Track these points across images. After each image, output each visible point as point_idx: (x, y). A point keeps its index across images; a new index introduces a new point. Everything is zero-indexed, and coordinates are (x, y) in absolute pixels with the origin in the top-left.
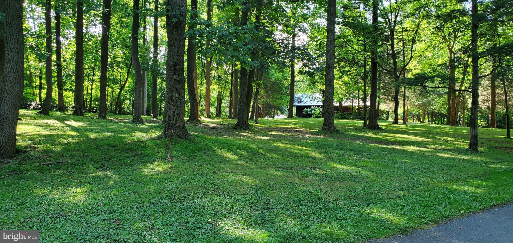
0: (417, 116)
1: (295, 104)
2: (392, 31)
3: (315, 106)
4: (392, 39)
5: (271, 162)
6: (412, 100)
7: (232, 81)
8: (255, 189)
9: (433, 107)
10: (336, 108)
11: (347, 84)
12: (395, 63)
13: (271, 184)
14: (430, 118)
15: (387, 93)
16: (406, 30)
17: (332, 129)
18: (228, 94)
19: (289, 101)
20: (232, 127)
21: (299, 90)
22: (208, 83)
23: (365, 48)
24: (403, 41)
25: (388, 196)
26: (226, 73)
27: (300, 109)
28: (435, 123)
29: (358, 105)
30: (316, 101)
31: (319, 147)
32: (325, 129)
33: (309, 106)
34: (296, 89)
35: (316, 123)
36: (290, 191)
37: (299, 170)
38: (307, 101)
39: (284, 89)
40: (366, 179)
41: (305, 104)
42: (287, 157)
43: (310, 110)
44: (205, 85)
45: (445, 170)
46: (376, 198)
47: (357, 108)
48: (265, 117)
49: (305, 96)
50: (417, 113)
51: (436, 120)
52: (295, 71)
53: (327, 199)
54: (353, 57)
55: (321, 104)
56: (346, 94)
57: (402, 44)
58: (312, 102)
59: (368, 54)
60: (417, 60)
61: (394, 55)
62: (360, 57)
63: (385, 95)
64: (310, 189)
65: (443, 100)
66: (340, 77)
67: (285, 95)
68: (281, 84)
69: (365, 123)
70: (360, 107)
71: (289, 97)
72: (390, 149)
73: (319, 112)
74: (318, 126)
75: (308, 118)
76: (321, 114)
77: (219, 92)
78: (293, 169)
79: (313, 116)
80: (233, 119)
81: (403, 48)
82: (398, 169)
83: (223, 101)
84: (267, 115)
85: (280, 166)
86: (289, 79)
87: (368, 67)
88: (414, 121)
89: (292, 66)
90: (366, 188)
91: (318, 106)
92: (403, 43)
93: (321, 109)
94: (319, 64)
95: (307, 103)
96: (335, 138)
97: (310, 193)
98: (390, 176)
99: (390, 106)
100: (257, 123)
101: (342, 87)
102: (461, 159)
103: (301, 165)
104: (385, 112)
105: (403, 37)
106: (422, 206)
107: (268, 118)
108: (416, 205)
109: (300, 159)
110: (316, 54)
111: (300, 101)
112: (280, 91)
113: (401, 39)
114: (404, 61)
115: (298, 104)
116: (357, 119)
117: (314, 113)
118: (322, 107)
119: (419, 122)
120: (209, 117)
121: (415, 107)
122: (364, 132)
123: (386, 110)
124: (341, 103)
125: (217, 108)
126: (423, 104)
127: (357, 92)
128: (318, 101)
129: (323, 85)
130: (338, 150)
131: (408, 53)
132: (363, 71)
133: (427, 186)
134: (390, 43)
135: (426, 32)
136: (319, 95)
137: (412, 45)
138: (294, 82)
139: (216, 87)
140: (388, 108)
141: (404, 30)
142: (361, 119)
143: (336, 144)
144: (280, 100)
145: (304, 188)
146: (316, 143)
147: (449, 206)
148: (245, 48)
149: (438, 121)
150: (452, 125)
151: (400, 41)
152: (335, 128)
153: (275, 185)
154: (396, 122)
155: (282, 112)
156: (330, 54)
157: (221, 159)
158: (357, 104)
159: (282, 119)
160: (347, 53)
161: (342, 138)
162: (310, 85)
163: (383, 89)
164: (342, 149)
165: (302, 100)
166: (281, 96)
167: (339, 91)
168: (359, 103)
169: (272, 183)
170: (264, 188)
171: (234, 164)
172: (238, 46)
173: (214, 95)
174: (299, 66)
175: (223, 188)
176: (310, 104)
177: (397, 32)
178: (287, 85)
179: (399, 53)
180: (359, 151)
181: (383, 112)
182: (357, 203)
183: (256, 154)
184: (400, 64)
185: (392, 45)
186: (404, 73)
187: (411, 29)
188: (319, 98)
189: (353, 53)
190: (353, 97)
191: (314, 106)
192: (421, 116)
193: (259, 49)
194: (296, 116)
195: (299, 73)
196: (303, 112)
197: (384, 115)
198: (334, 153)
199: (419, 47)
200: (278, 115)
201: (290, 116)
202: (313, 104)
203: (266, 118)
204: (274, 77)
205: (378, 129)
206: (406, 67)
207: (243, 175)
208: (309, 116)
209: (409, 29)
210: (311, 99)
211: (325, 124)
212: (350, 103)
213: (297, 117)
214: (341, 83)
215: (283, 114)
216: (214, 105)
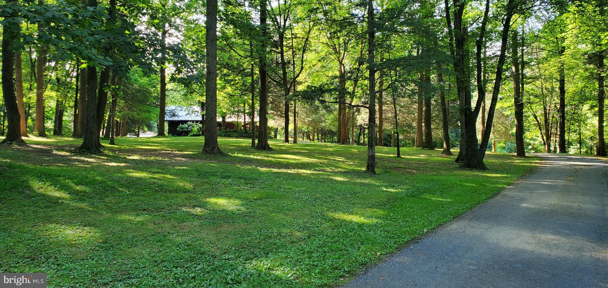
0: (306, 133)
1: (167, 118)
2: (281, 37)
3: (193, 121)
4: (282, 46)
5: (131, 201)
6: (302, 117)
7: (77, 86)
8: (102, 248)
9: (323, 124)
10: (219, 124)
11: (231, 96)
12: (285, 73)
13: (130, 238)
14: (320, 135)
15: (276, 108)
16: (296, 37)
17: (215, 151)
18: (72, 104)
19: (158, 114)
20: (75, 150)
21: (171, 101)
22: (41, 88)
23: (252, 54)
24: (292, 49)
25: (291, 239)
26: (68, 75)
27: (174, 124)
28: (325, 141)
29: (244, 120)
30: (193, 115)
31: (200, 175)
32: (206, 151)
33: (186, 122)
34: (167, 100)
35: (194, 143)
36: (158, 246)
37: (172, 211)
38: (182, 115)
39: (152, 99)
40: (261, 216)
41: (180, 119)
42: (155, 194)
43: (187, 126)
44: (35, 90)
45: (348, 198)
46: (276, 244)
47: (243, 124)
48: (127, 134)
49: (180, 109)
50: (306, 130)
51: (325, 138)
52: (166, 77)
53: (212, 252)
54: (238, 64)
55: (200, 118)
56: (231, 108)
57: (291, 53)
58: (188, 116)
59: (256, 60)
60: (307, 71)
61: (284, 64)
62: (246, 64)
63: (273, 110)
64: (187, 238)
65: (332, 117)
66: (224, 87)
67: (154, 106)
68: (148, 92)
69: (253, 142)
70: (246, 122)
71: (159, 110)
72: (285, 174)
73: (198, 129)
74: (197, 146)
75: (184, 136)
76: (200, 132)
77: (58, 101)
78: (164, 210)
79: (190, 134)
80: (78, 138)
81: (293, 57)
82: (298, 200)
83: (65, 113)
84: (130, 132)
85: (145, 207)
86: (159, 87)
87: (255, 76)
88: (303, 139)
89: (163, 71)
90: (263, 231)
91: (197, 122)
92: (293, 52)
93: (201, 125)
94: (196, 70)
95: (182, 117)
96: (219, 162)
97: (188, 246)
98: (290, 210)
99: (279, 122)
100: (113, 144)
101: (226, 99)
102: (361, 183)
103: (174, 204)
104: (273, 129)
105: (292, 45)
106: (332, 251)
107: (130, 137)
108: (326, 249)
109: (174, 194)
110: (193, 57)
111: (174, 115)
112: (146, 102)
113: (290, 46)
114: (294, 72)
115: (171, 119)
116: (244, 137)
117: (192, 130)
118: (201, 122)
119: (309, 140)
120: (42, 134)
121: (304, 123)
122: (253, 153)
123: (274, 127)
124: (224, 118)
125: (55, 122)
126: (313, 121)
127: (242, 105)
128: (196, 115)
129: (202, 96)
130: (224, 178)
131: (298, 63)
132: (250, 81)
133: (333, 221)
134: (279, 50)
135: (316, 41)
136: (197, 108)
137: (303, 54)
138: (165, 91)
139: (54, 94)
140: (277, 125)
141: (293, 36)
142: (248, 137)
143: (221, 170)
144: (146, 113)
145: (179, 240)
146: (195, 170)
147: (363, 247)
148: (91, 38)
149: (327, 139)
150: (343, 144)
151: (290, 49)
152: (219, 149)
153: (136, 239)
154: (287, 140)
155: (150, 128)
156: (211, 57)
157: (50, 202)
158: (242, 119)
159: (148, 138)
160: (230, 58)
161: (228, 162)
162: (185, 95)
163: (271, 103)
164: (229, 177)
165: (176, 114)
166: (148, 108)
167: (221, 104)
168: (245, 119)
169: (130, 236)
170: (118, 244)
171: (71, 208)
172: (80, 35)
173: (51, 104)
174: (170, 71)
175: (47, 252)
176: (187, 119)
177: (286, 38)
178: (156, 94)
179: (289, 62)
180: (250, 179)
181: (271, 129)
182: (253, 253)
183: (108, 190)
184: (290, 76)
185: (282, 53)
186: (294, 86)
187: (301, 36)
188: (198, 112)
189: (237, 59)
190: (238, 112)
191: (191, 121)
192: (310, 134)
193: (114, 44)
194: (169, 133)
195: (171, 80)
196: (178, 129)
197: (272, 132)
198: (219, 183)
199: (309, 56)
200: (144, 132)
201: (161, 133)
202: (190, 119)
203: (128, 136)
204: (138, 83)
205: (268, 150)
206: (296, 79)
207: (85, 226)
208: (186, 133)
209: (298, 35)
210: (187, 112)
211: (206, 144)
212: (235, 119)
213: (170, 135)
214: (224, 95)
215: (151, 131)
216: (51, 119)
